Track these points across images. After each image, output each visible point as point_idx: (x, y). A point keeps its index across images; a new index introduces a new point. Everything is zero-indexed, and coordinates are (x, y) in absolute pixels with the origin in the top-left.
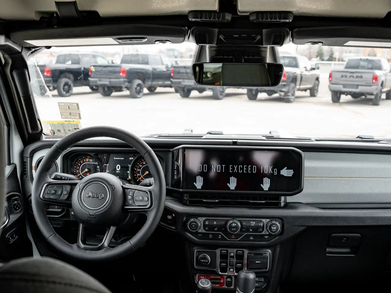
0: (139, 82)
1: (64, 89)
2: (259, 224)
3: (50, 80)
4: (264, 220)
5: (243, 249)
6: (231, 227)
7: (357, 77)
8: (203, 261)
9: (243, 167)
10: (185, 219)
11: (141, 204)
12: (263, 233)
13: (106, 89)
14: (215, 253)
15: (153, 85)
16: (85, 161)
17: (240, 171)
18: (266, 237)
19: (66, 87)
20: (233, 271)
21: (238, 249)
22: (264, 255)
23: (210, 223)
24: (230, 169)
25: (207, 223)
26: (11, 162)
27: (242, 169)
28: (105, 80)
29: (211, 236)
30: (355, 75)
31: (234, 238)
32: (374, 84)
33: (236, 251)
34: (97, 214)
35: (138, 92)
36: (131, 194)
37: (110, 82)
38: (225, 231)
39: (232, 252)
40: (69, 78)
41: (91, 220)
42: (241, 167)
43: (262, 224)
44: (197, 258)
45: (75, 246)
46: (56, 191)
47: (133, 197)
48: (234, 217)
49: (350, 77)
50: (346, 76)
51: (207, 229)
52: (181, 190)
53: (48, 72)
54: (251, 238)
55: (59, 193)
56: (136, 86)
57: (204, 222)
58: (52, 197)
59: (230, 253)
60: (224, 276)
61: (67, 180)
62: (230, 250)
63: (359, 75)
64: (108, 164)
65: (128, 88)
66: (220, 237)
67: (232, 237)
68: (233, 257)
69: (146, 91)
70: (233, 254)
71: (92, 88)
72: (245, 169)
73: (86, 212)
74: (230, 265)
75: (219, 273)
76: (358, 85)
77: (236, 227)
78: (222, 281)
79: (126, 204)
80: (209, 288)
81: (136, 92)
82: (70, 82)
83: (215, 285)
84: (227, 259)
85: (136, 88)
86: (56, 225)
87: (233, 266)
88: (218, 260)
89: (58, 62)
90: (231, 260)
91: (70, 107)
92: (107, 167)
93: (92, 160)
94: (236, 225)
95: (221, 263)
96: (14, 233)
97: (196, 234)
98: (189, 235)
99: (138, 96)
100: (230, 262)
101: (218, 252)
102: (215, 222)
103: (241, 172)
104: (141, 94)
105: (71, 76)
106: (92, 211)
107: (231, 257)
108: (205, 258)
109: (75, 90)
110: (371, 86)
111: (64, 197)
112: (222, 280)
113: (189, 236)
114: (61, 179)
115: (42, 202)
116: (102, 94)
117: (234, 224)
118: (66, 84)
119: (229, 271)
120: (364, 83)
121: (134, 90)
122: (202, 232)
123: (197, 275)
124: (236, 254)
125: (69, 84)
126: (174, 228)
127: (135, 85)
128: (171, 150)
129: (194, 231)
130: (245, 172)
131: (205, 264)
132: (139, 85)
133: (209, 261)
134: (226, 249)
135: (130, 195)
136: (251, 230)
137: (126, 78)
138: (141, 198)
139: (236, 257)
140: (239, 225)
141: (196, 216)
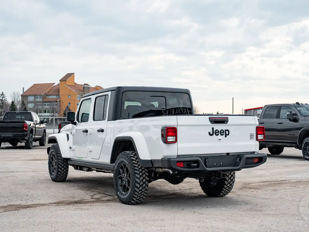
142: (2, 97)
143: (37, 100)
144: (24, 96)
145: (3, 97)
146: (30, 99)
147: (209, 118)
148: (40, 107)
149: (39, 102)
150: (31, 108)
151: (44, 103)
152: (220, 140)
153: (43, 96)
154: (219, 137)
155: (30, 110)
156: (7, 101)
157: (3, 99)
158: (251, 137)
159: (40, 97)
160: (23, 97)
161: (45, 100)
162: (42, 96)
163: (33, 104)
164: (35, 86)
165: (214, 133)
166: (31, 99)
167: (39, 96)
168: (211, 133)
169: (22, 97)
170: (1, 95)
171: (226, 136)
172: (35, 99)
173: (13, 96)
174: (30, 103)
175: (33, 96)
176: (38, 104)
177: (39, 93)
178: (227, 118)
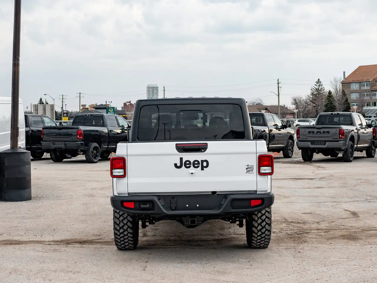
7: (324, 132)
30: (322, 130)
32: (341, 139)
49: (317, 132)
50: (313, 132)
63: (326, 130)
76: (326, 141)
110: (338, 141)
120: (331, 139)
142: (318, 85)
143: (362, 88)
144: (346, 83)
145: (320, 85)
146: (353, 87)
147: (176, 144)
148: (367, 98)
149: (366, 91)
150: (356, 100)
151: (373, 93)
152: (192, 174)
153: (371, 83)
154: (192, 169)
155: (354, 102)
156: (324, 91)
157: (320, 88)
158: (248, 170)
159: (367, 84)
160: (344, 84)
161: (374, 88)
162: (369, 83)
163: (357, 94)
164: (361, 69)
165: (183, 164)
166: (355, 87)
167: (365, 83)
168: (179, 165)
169: (342, 85)
170: (317, 83)
171: (202, 169)
172: (360, 88)
173: (334, 83)
174: (354, 93)
175: (358, 82)
176: (364, 93)
177: (365, 79)
178: (206, 145)
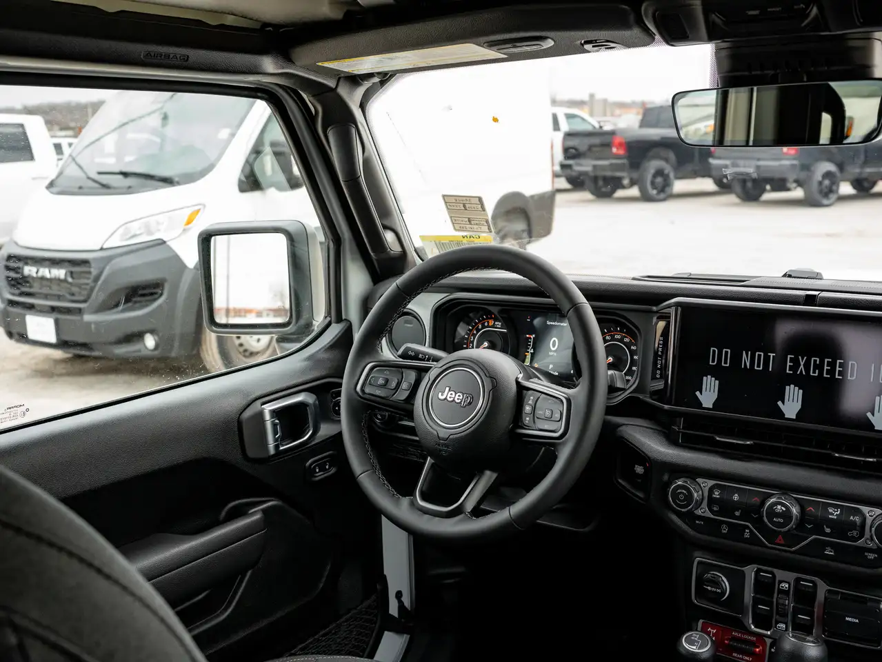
0: (830, 167)
1: (653, 183)
2: (852, 518)
3: (624, 164)
4: (865, 509)
5: (814, 578)
6: (772, 513)
8: (709, 588)
9: (822, 362)
10: (666, 477)
11: (546, 427)
12: (860, 542)
13: (749, 185)
14: (743, 574)
15: (864, 176)
16: (486, 324)
17: (814, 372)
18: (871, 556)
19: (659, 180)
20: (787, 629)
21: (800, 575)
22: (869, 604)
23: (725, 497)
24: (789, 364)
25: (716, 494)
26: (344, 317)
27: (819, 367)
28: (747, 163)
29: (725, 530)
31: (782, 542)
33: (798, 580)
34: (453, 439)
35: (826, 190)
36: (530, 402)
37: (758, 167)
38: (758, 523)
39: (785, 579)
40: (667, 160)
41: (440, 451)
42: (815, 361)
43: (857, 519)
44: (699, 578)
45: (405, 501)
46: (387, 381)
47: (534, 409)
48: (785, 489)
51: (715, 509)
52: (666, 407)
53: (620, 145)
54: (829, 552)
55: (394, 385)
56: (820, 179)
57: (711, 490)
58: (378, 392)
59: (781, 582)
60: (766, 639)
61: (428, 360)
62: (780, 574)
64: (534, 336)
65: (799, 183)
66: (747, 535)
67: (777, 541)
68: (786, 593)
69: (846, 188)
70: (787, 586)
71: (719, 182)
72: (826, 368)
73: (431, 430)
74: (778, 613)
75: (751, 627)
77: (787, 515)
78: (757, 650)
79: (520, 424)
80: (704, 656)
81: (821, 192)
82: (668, 169)
83: (741, 656)
84: (773, 598)
85: (820, 183)
86: (417, 457)
87: (785, 615)
88: (748, 595)
89: (643, 124)
90: (781, 601)
91: (467, 206)
92: (530, 342)
93: (500, 324)
94: (784, 509)
95: (756, 602)
96: (327, 461)
97: (690, 517)
98: (674, 517)
99: (825, 202)
100: (778, 604)
101: (750, 572)
102: (736, 495)
103: (816, 375)
104: (833, 197)
105: (672, 156)
106: (445, 430)
107: (781, 591)
108: (716, 583)
109: (679, 186)
111: (402, 395)
112: (758, 647)
113: (672, 521)
114: (416, 358)
115: (359, 401)
116: (739, 197)
117: (779, 507)
118: (659, 173)
119: (776, 627)
121: (815, 186)
122: (703, 515)
123: (701, 621)
124: (795, 587)
125: (666, 172)
126: (641, 495)
127: (818, 176)
128: (655, 308)
129: (683, 510)
130: (825, 375)
131: (716, 598)
132: (828, 175)
133: (724, 593)
134: (770, 569)
135: (529, 404)
136: (828, 530)
137: (794, 159)
138: (548, 413)
139: (795, 594)
140: (795, 510)
141: (693, 473)
